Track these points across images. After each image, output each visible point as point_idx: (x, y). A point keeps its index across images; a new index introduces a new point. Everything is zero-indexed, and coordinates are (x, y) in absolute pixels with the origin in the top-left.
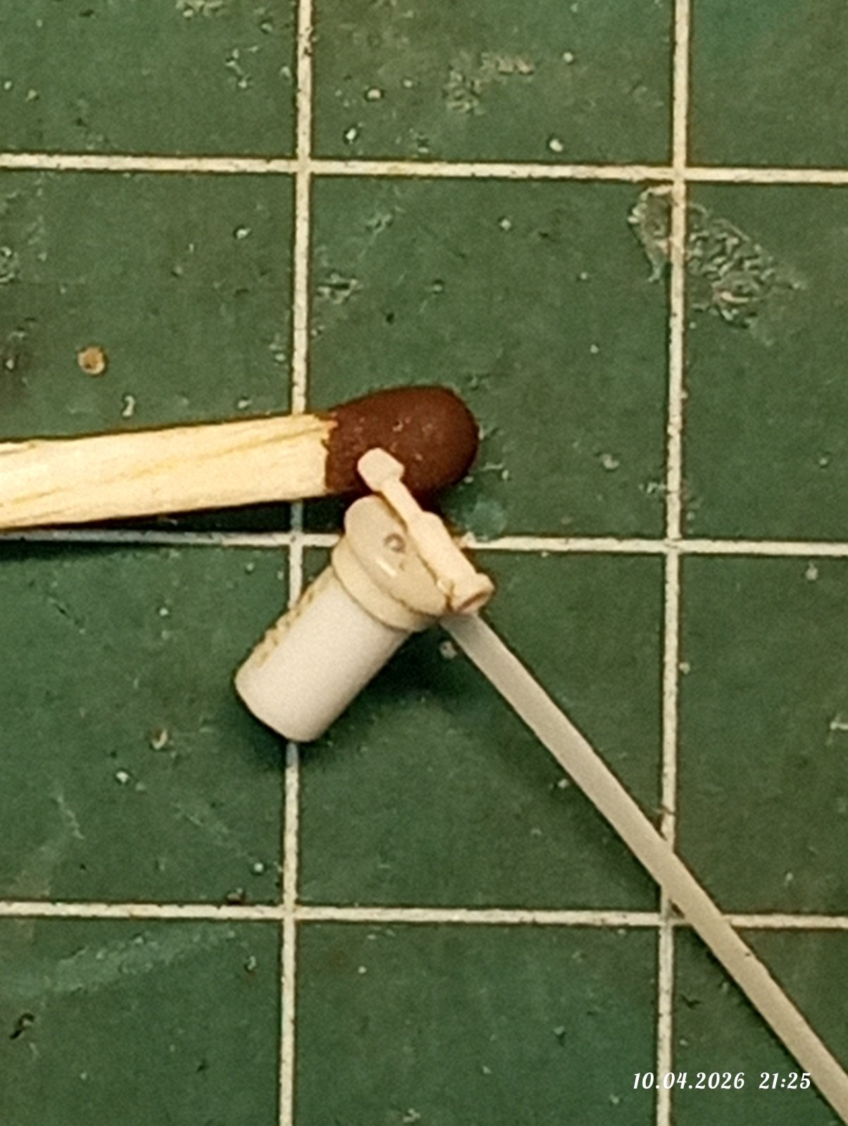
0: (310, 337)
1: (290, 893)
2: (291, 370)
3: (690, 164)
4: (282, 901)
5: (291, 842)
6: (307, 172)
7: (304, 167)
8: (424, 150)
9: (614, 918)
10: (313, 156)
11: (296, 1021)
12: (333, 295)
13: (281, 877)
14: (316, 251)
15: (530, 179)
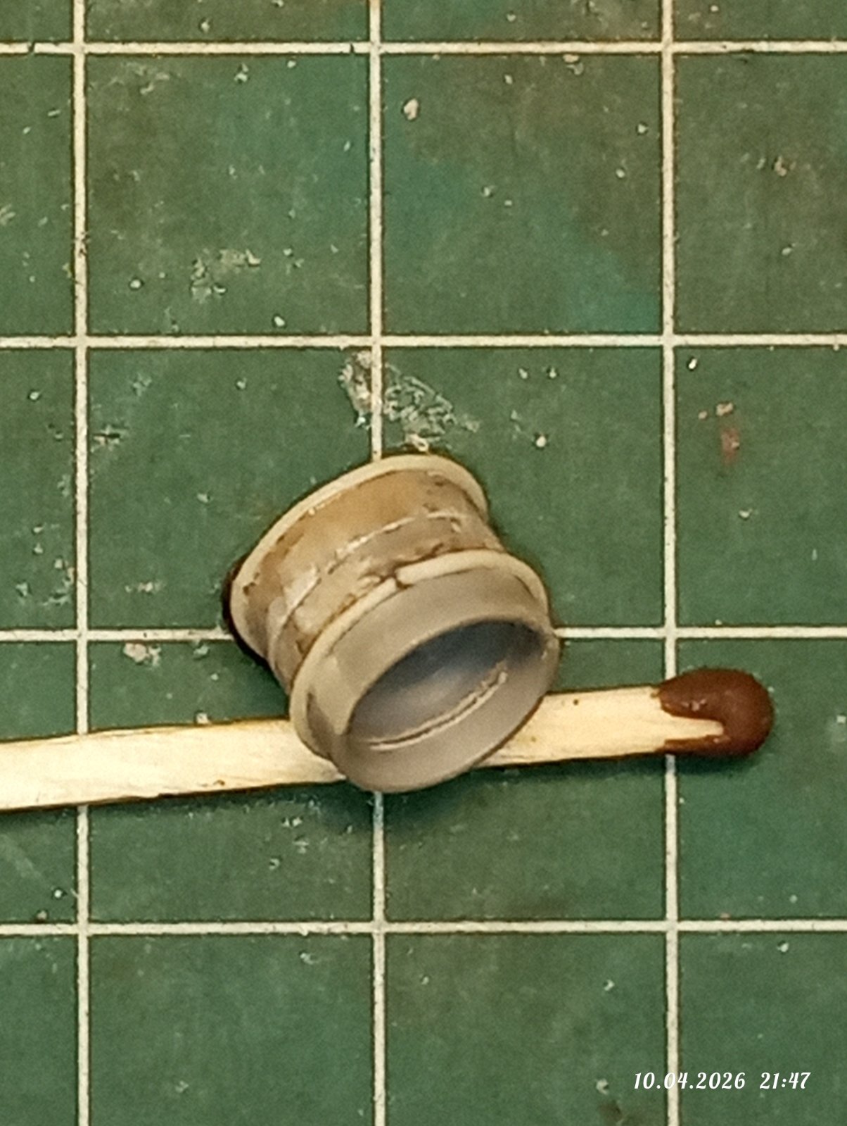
0: (89, 476)
1: (83, 914)
2: (75, 502)
3: (384, 333)
4: (76, 922)
5: (83, 874)
6: (85, 346)
7: (82, 342)
8: (176, 328)
9: (338, 928)
10: (89, 334)
11: (90, 1014)
12: (106, 442)
13: (76, 901)
14: (93, 407)
15: (260, 348)
